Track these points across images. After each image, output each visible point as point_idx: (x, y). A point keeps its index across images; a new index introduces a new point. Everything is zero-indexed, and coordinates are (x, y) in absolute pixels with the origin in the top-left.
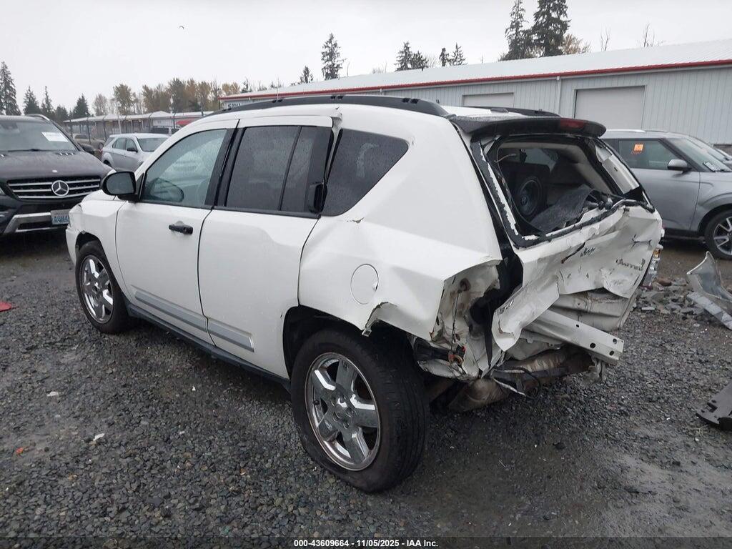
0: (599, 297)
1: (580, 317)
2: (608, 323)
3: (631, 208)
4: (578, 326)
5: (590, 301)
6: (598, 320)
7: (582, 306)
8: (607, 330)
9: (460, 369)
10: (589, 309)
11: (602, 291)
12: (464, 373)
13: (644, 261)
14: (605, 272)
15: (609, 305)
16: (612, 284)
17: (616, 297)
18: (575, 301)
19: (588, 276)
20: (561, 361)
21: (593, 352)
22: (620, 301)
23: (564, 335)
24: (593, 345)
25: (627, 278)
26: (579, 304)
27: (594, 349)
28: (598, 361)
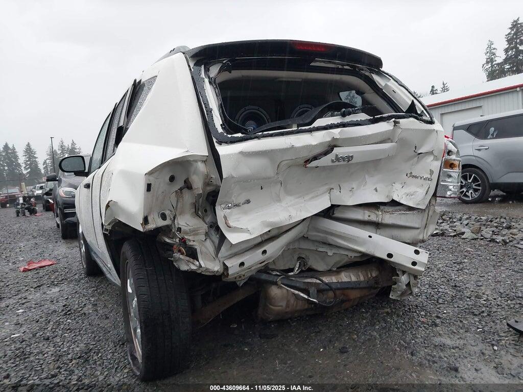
0: (390, 209)
1: (378, 230)
2: (409, 235)
3: (401, 121)
4: (370, 237)
5: (380, 213)
6: (396, 232)
7: (373, 218)
8: (408, 241)
9: (197, 263)
10: (380, 221)
11: (394, 203)
12: (200, 266)
13: (432, 172)
14: (398, 186)
15: (403, 216)
16: (404, 196)
17: (410, 209)
18: (364, 213)
19: (376, 190)
20: (374, 275)
21: (391, 262)
22: (415, 212)
23: (358, 246)
24: (390, 255)
25: (418, 190)
26: (369, 216)
27: (392, 260)
28: (404, 272)
